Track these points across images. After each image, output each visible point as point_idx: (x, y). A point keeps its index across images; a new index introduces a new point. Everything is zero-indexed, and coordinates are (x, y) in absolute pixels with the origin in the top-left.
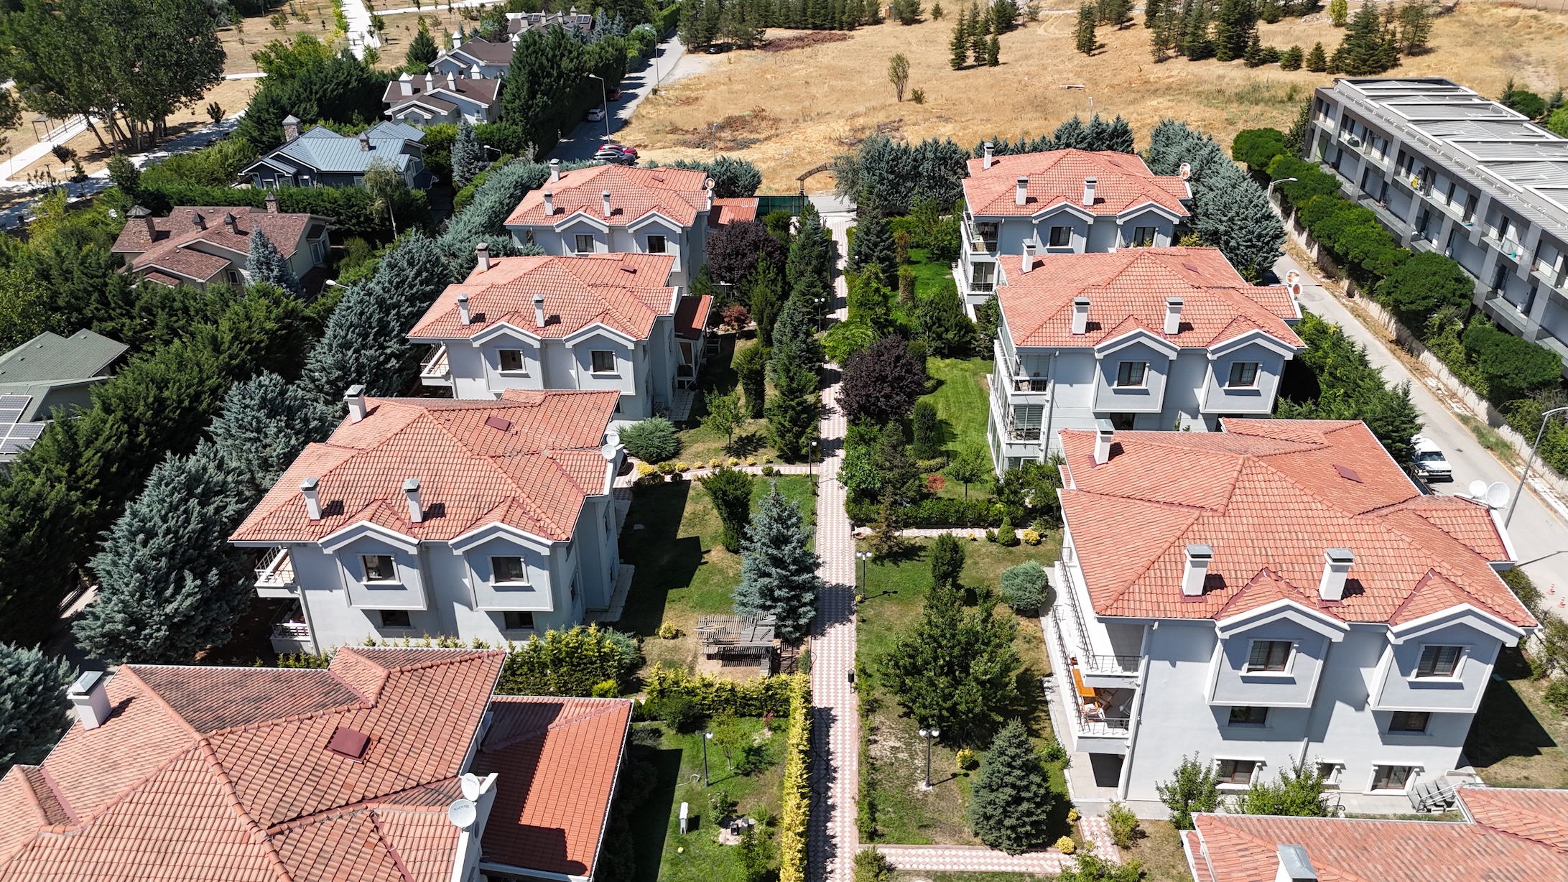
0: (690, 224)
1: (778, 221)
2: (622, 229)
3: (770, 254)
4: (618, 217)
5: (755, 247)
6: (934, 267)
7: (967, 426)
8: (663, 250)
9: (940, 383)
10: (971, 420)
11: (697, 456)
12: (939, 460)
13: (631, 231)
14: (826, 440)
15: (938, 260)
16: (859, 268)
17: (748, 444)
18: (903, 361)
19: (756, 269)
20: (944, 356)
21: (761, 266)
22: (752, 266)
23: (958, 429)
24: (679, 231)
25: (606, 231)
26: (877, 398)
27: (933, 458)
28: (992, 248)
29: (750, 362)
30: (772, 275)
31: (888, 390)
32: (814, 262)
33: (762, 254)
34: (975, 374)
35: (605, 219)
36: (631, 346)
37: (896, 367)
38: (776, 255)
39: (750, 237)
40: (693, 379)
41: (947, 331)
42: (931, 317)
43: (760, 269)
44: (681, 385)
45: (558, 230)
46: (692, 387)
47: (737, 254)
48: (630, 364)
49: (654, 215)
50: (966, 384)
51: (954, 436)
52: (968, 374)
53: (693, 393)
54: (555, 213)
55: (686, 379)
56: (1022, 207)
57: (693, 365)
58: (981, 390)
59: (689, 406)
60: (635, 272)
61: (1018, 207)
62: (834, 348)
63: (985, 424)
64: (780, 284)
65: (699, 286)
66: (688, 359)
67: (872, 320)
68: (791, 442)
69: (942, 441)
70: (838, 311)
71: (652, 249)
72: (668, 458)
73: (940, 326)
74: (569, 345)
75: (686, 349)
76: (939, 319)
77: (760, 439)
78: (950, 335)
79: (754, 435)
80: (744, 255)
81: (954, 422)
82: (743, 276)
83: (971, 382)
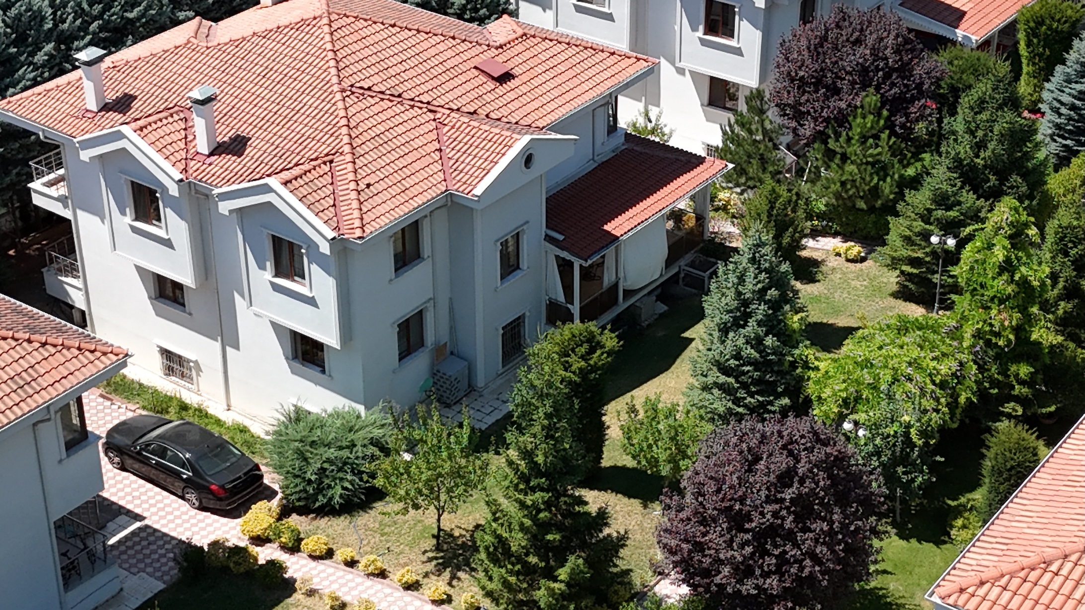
1: (1040, 23)
8: (730, 34)
33: (871, 98)
36: (325, 248)
48: (332, 283)
57: (575, 309)
60: (503, 79)
71: (710, 28)
74: (224, 208)
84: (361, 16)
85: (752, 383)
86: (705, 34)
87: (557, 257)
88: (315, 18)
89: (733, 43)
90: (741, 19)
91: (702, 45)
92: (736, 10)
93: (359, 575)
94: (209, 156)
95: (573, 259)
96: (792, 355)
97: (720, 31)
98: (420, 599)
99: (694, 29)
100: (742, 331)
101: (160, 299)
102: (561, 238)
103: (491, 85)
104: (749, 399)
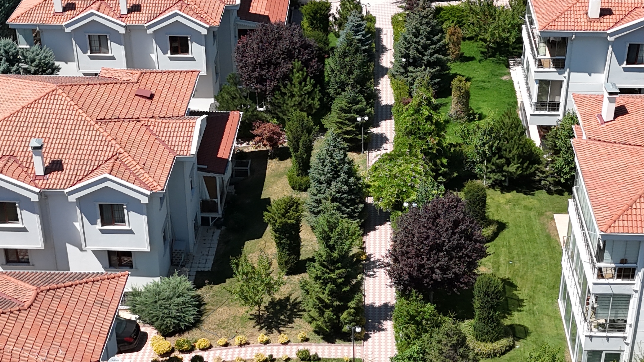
0: (217, 24)
1: (316, 13)
2: (141, 29)
3: (306, 63)
4: (135, 14)
5: (290, 55)
6: (489, 64)
7: (534, 289)
8: (186, 51)
9: (502, 226)
10: (538, 281)
11: (221, 325)
12: (504, 342)
13: (150, 31)
14: (372, 306)
15: (493, 55)
16: (407, 71)
17: (281, 312)
18: (462, 227)
19: (291, 80)
20: (505, 189)
21: (297, 76)
22: (287, 77)
23: (522, 293)
24: (204, 32)
25: (122, 31)
26: (432, 270)
27: (497, 339)
28: (559, 65)
29: (283, 215)
30: (309, 88)
31: (443, 261)
32: (357, 72)
33: (298, 64)
34: (541, 214)
35: (121, 17)
36: (145, 200)
37: (454, 233)
38: (314, 62)
39: (284, 45)
40: (219, 214)
41: (508, 163)
42: (491, 147)
43: (296, 81)
44: (205, 221)
45: (68, 30)
46: (218, 224)
47: (270, 63)
48: (144, 218)
49: (176, 14)
50: (531, 229)
51: (519, 303)
52: (532, 213)
53: (218, 232)
54: (65, 9)
55: (210, 215)
56: (594, 20)
57: (218, 200)
58: (548, 237)
59: (213, 251)
60: (152, 97)
61: (590, 20)
62: (380, 189)
63: (555, 287)
64: (318, 96)
65: (227, 96)
66: (213, 194)
67: (423, 152)
68: (330, 320)
69: (507, 311)
70: (383, 123)
71: (174, 51)
72: (188, 328)
73: (501, 157)
74: (72, 198)
75: (210, 183)
76: (499, 149)
77: (296, 304)
78: (512, 168)
79: (288, 299)
80: (277, 65)
81: (518, 282)
82: (277, 88)
83: (537, 225)
84: (73, 84)
85: (347, 202)
86: (171, 54)
87: (204, 177)
88: (53, 91)
89: (189, 55)
90: (192, 43)
91: (171, 60)
92: (189, 38)
93: (236, 348)
94: (44, 176)
95: (215, 175)
96: (360, 184)
97: (180, 51)
98: (275, 345)
99: (165, 53)
100: (338, 179)
101: (9, 264)
102: (206, 167)
103: (148, 102)
104: (348, 210)
